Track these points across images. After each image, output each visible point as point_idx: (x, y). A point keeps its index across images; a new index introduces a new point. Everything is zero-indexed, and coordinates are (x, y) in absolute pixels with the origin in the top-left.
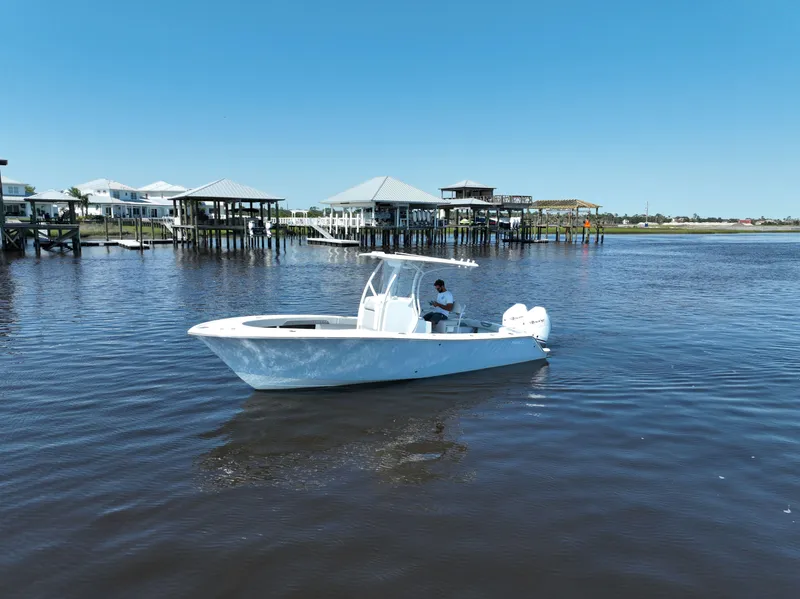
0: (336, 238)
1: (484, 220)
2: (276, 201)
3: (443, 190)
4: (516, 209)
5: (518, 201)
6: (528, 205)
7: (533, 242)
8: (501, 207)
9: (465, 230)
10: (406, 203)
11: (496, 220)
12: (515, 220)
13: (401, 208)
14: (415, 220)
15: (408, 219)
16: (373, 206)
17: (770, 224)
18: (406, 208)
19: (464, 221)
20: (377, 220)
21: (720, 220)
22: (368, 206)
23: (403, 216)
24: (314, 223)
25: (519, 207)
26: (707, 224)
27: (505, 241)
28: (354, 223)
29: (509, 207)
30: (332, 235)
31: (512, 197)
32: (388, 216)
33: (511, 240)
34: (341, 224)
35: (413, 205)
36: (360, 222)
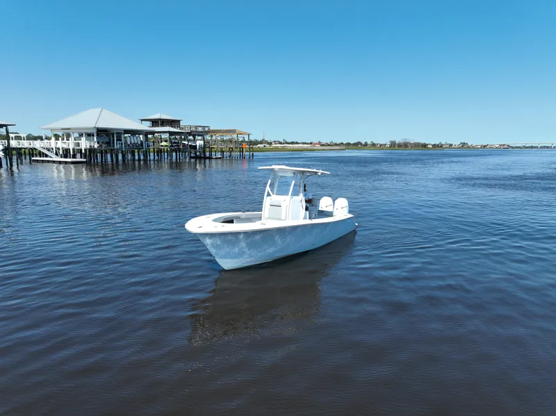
0: (61, 157)
1: (178, 143)
2: (6, 126)
3: (142, 120)
4: (199, 136)
5: (200, 129)
6: (207, 132)
7: (212, 158)
8: (190, 134)
9: (165, 150)
10: (120, 130)
11: (186, 143)
12: (199, 143)
13: (117, 133)
14: (129, 143)
15: (123, 142)
16: (95, 131)
17: (323, 145)
18: (121, 133)
19: (164, 143)
20: (98, 143)
21: (297, 143)
22: (89, 131)
23: (119, 139)
24: (37, 145)
25: (202, 134)
26: (291, 145)
27: (191, 158)
28: (78, 145)
29: (194, 134)
30: (57, 154)
31: (196, 127)
32: (107, 140)
33: (196, 157)
34: (65, 146)
35: (126, 131)
36: (84, 144)
